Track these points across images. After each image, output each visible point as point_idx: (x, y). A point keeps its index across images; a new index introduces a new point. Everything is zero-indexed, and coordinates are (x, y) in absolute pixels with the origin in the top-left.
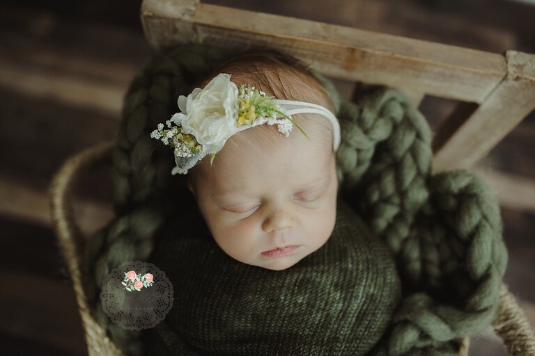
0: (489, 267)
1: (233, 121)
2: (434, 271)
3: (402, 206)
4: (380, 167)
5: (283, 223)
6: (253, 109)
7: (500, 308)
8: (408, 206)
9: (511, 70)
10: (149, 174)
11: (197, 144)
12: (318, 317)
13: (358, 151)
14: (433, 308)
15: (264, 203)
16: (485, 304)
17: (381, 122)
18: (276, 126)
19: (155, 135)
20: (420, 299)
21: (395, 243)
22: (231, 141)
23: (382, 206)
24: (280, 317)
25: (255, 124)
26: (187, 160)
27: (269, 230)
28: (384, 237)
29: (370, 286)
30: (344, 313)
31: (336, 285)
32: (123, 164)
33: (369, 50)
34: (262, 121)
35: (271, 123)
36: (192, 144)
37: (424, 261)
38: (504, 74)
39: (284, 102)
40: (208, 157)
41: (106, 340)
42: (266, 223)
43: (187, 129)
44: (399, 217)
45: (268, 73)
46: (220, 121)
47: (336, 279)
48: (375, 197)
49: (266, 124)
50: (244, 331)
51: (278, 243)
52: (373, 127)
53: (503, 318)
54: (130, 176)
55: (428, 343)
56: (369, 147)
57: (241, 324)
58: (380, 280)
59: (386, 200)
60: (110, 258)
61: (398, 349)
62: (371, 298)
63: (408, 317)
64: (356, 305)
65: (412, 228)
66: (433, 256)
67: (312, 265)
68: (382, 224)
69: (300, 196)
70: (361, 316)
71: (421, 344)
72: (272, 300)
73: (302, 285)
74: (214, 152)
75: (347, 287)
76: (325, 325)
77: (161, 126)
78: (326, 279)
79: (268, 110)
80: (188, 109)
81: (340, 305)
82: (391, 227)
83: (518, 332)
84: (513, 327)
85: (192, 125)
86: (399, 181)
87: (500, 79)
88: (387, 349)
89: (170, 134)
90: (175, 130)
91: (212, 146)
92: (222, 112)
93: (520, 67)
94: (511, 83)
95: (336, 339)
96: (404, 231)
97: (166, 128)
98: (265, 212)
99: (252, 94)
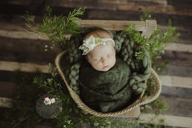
0: (147, 65)
1: (95, 44)
2: (138, 68)
3: (129, 55)
4: (124, 47)
5: (106, 62)
6: (98, 41)
7: (152, 73)
8: (130, 55)
9: (146, 24)
10: (77, 56)
11: (88, 49)
12: (114, 79)
13: (118, 45)
14: (137, 75)
15: (102, 58)
16: (147, 72)
17: (122, 38)
18: (103, 44)
19: (80, 48)
20: (135, 74)
21: (129, 63)
22: (95, 48)
23: (125, 55)
24: (107, 80)
25: (99, 44)
26: (86, 52)
27: (103, 63)
28: (126, 62)
29: (124, 72)
30: (119, 78)
31: (117, 73)
32: (72, 55)
33: (117, 25)
34: (100, 43)
35: (102, 43)
36: (87, 49)
37: (135, 66)
38: (145, 25)
39: (103, 39)
40: (90, 51)
41: (73, 91)
42: (103, 62)
43: (86, 46)
44: (129, 57)
45: (99, 33)
46: (92, 44)
47: (117, 71)
48: (123, 54)
49: (101, 44)
50: (100, 84)
51: (105, 66)
52: (120, 40)
53: (152, 75)
54: (73, 57)
55: (137, 82)
56: (120, 44)
57: (99, 83)
58: (126, 71)
59: (125, 54)
60: (71, 74)
61: (131, 84)
62: (124, 74)
63: (132, 77)
64: (121, 76)
65: (132, 59)
66: (137, 65)
67: (112, 69)
68: (125, 59)
69: (108, 56)
70: (123, 78)
71: (136, 82)
72: (105, 77)
73: (110, 73)
74: (92, 50)
75: (119, 73)
76: (116, 81)
77: (81, 46)
78: (115, 72)
79: (101, 41)
80: (86, 43)
81: (118, 76)
82: (127, 60)
83: (155, 77)
84: (154, 77)
85: (87, 46)
86: (127, 50)
87: (145, 26)
88: (129, 84)
89: (83, 48)
90: (84, 47)
91: (91, 49)
92: (93, 43)
93: (148, 23)
94: (147, 27)
95: (118, 83)
96: (130, 60)
97: (82, 46)
98: (102, 60)
99: (97, 39)
